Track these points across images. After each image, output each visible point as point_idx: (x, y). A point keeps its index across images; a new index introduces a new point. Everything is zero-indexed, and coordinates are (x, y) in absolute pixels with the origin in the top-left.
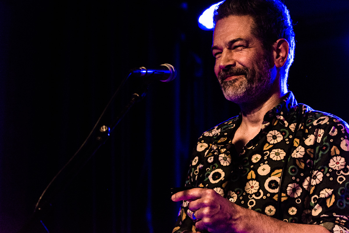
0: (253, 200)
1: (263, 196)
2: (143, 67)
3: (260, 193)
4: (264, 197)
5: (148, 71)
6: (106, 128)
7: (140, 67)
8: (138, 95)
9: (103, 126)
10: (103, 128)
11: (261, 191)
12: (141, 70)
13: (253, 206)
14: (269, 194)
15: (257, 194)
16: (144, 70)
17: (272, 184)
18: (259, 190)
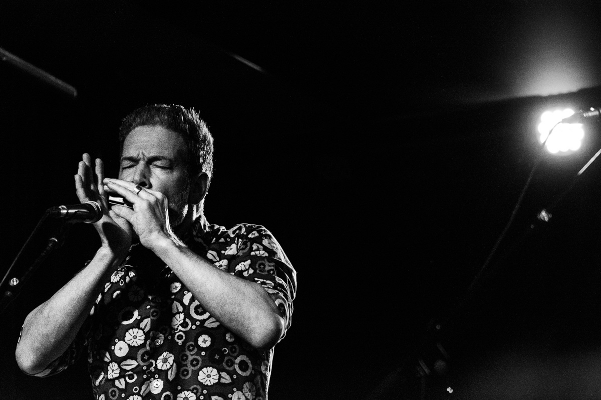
0: (181, 333)
1: (192, 325)
2: (63, 206)
3: (187, 323)
4: (193, 327)
5: (70, 211)
6: (17, 281)
7: (60, 206)
8: (56, 240)
9: (13, 278)
10: (13, 281)
11: (187, 320)
12: (60, 209)
13: (183, 340)
14: (198, 322)
15: (184, 325)
16: (63, 209)
17: (198, 310)
18: (184, 320)
